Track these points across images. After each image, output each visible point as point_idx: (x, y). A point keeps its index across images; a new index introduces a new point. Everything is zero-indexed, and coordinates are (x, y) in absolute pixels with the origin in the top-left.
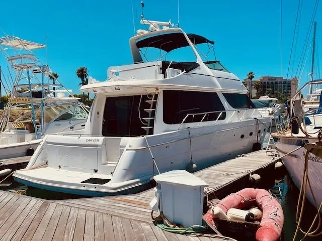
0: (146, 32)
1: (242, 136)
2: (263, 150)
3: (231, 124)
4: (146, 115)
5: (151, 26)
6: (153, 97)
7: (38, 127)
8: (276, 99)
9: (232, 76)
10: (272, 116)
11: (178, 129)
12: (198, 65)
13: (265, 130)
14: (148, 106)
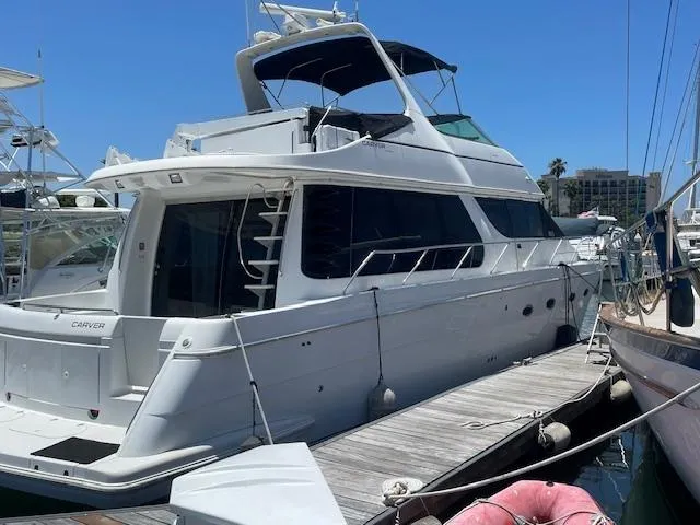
0: (276, 37)
1: (527, 311)
2: (579, 346)
3: (497, 278)
4: (260, 252)
5: (289, 19)
6: (281, 203)
7: (14, 281)
8: (613, 219)
9: (503, 154)
10: (604, 258)
11: (341, 291)
12: (409, 121)
13: (586, 293)
14: (265, 229)
